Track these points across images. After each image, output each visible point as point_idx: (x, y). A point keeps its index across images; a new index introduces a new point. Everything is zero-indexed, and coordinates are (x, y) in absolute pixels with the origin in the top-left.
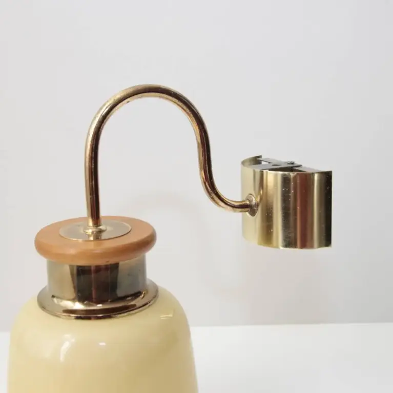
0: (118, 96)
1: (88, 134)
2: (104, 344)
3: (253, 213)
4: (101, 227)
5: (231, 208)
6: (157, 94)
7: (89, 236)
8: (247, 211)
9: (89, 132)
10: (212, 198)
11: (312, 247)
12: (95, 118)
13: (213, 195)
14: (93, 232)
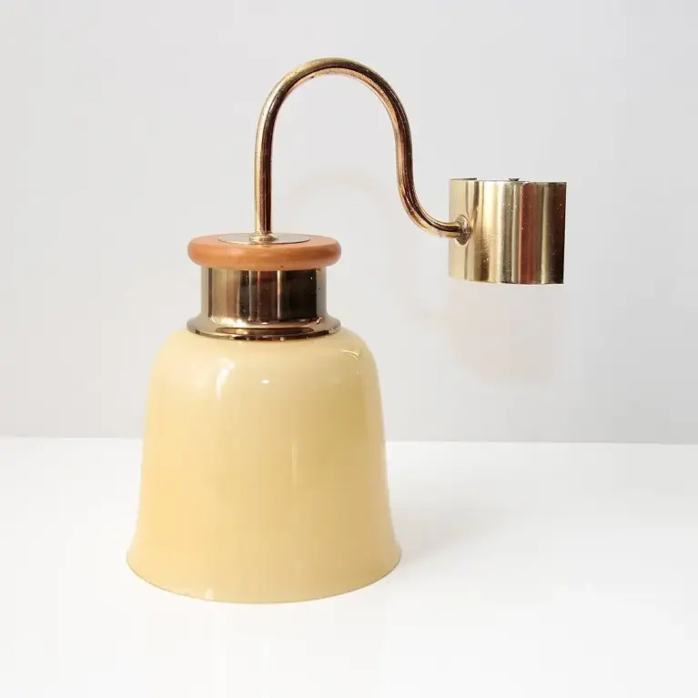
0: (301, 69)
1: (262, 113)
2: (266, 382)
3: (463, 240)
4: (271, 235)
5: (436, 230)
6: (348, 71)
7: (256, 244)
8: (455, 237)
9: (263, 109)
10: (412, 213)
11: (539, 281)
12: (271, 93)
13: (413, 210)
14: (261, 240)
